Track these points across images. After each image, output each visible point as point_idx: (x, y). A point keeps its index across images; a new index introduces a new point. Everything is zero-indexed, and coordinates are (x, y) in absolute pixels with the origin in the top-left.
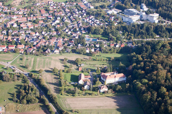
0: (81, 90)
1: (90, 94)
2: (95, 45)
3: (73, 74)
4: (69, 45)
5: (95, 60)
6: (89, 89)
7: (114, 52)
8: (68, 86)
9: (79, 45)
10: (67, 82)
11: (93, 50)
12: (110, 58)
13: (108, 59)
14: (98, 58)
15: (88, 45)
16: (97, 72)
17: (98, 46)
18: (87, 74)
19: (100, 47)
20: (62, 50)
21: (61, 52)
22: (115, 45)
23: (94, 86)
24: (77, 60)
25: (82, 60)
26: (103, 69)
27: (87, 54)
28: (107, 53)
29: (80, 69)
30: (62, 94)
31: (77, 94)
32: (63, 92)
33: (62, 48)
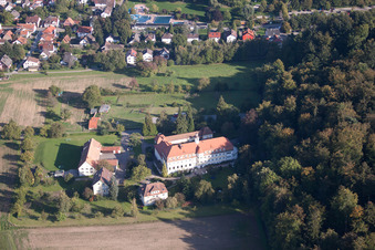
0: (82, 197)
1: (107, 212)
2: (159, 38)
3: (69, 140)
4: (76, 41)
5: (149, 90)
6: (108, 196)
7: (215, 59)
8: (42, 183)
9: (110, 39)
10: (42, 172)
11: (147, 57)
12: (194, 81)
13: (189, 85)
14: (159, 83)
15: (137, 38)
16: (145, 131)
17: (167, 41)
18: (113, 138)
19: (172, 46)
20: (50, 60)
21: (47, 65)
22: (224, 37)
23: (127, 183)
24: (88, 91)
25: (105, 92)
26: (164, 122)
27: (131, 71)
28: (193, 63)
29: (94, 124)
30: (16, 215)
31: (63, 214)
32: (20, 207)
33: (52, 52)
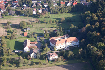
0: (27, 59)
1: (37, 63)
2: (43, 5)
3: (18, 40)
4: (13, 6)
5: (43, 22)
6: (36, 58)
7: (64, 11)
8: (11, 54)
9: (25, 5)
10: (10, 51)
11: (40, 11)
12: (59, 19)
13: (57, 21)
14: (46, 20)
15: (35, 5)
16: (45, 36)
17: (46, 6)
18: (34, 39)
19: (48, 7)
20: (4, 13)
21: (4, 15)
22: (66, 4)
23: (42, 54)
24: (22, 23)
25: (27, 24)
26: (52, 33)
27: (34, 16)
28: (57, 13)
29: (26, 34)
30: (4, 66)
31: (21, 64)
32: (5, 63)
33: (4, 10)
